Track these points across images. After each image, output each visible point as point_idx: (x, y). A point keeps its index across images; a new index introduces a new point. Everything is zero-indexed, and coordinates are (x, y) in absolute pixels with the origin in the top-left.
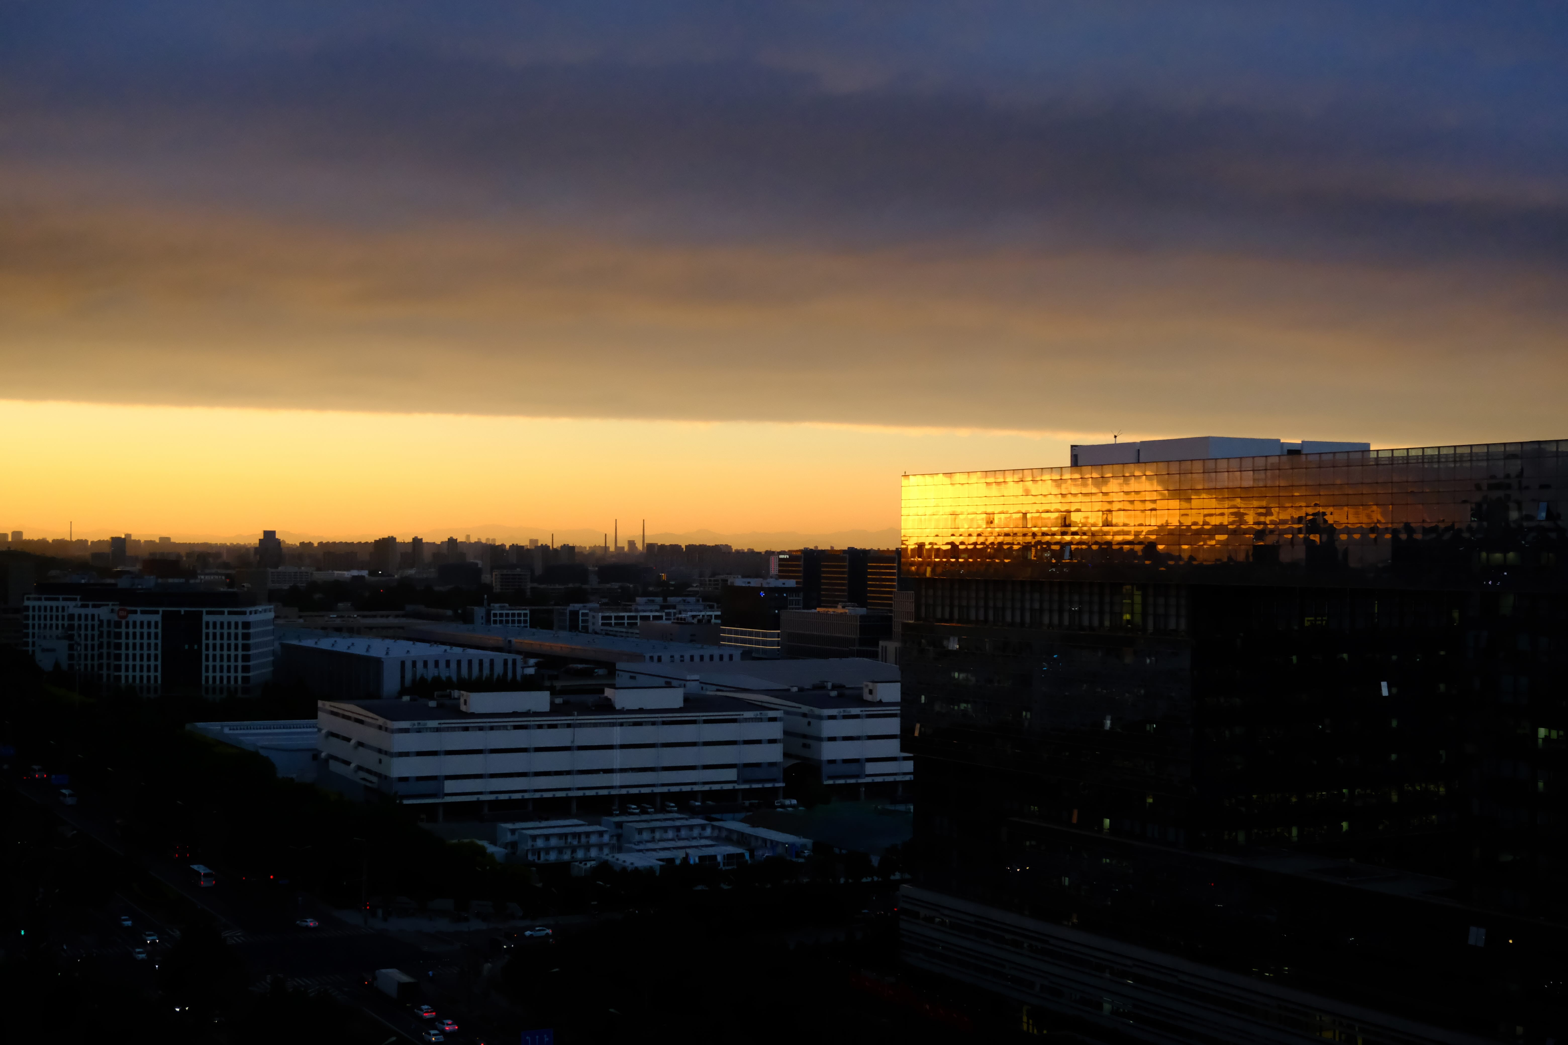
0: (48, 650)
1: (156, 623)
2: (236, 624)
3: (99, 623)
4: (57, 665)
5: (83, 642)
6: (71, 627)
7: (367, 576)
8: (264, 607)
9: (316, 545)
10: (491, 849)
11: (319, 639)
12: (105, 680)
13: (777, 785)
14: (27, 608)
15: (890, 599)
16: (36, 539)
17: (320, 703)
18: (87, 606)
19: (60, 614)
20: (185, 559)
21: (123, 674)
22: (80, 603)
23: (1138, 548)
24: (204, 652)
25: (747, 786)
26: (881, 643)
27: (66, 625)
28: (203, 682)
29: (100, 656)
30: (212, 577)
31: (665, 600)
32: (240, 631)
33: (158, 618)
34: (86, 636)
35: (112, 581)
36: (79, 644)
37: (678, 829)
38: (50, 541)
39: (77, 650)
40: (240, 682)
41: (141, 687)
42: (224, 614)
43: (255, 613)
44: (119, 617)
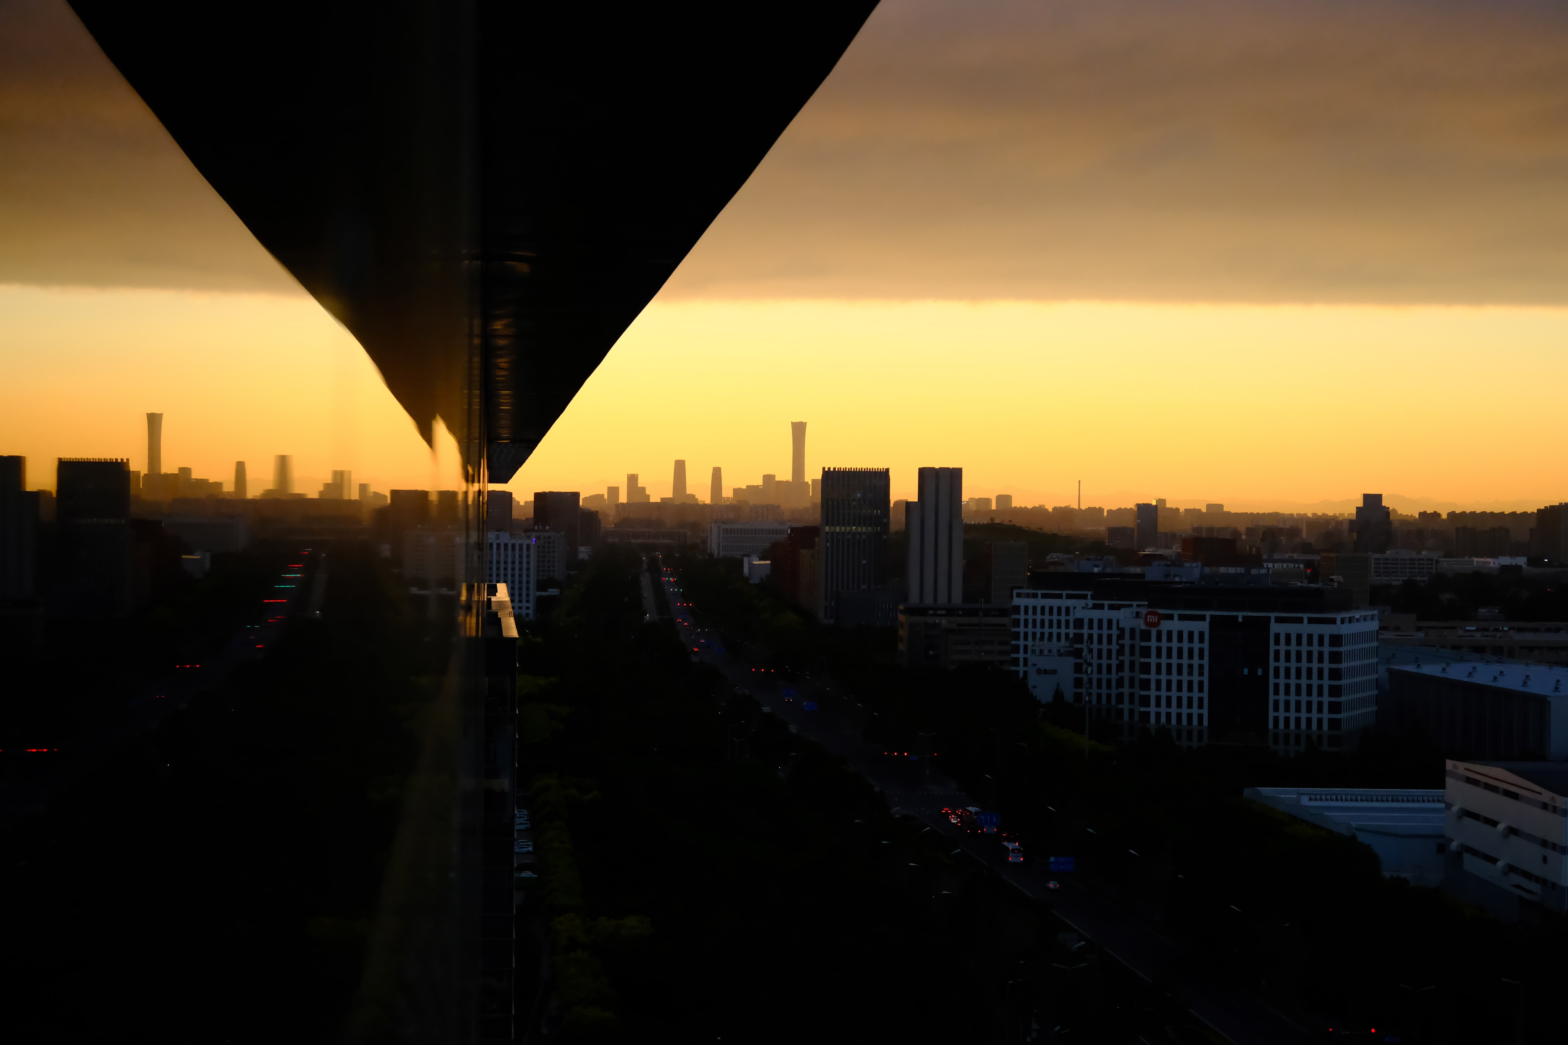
0: (1046, 672)
1: (1201, 634)
3: (1118, 632)
4: (1058, 695)
5: (1095, 662)
6: (1079, 638)
7: (1524, 566)
8: (1364, 613)
9: (1444, 516)
11: (1448, 664)
12: (1126, 717)
14: (1017, 609)
16: (1030, 506)
17: (1449, 764)
18: (1101, 607)
19: (1063, 618)
20: (1244, 536)
21: (1152, 709)
22: (1091, 603)
24: (1272, 680)
27: (1071, 636)
28: (1271, 725)
29: (1120, 683)
30: (1285, 565)
32: (1327, 649)
33: (1204, 626)
34: (1100, 651)
35: (1138, 570)
36: (1090, 664)
38: (1050, 510)
39: (1086, 672)
40: (1325, 727)
41: (1179, 732)
42: (1302, 622)
43: (1350, 622)
44: (1147, 624)
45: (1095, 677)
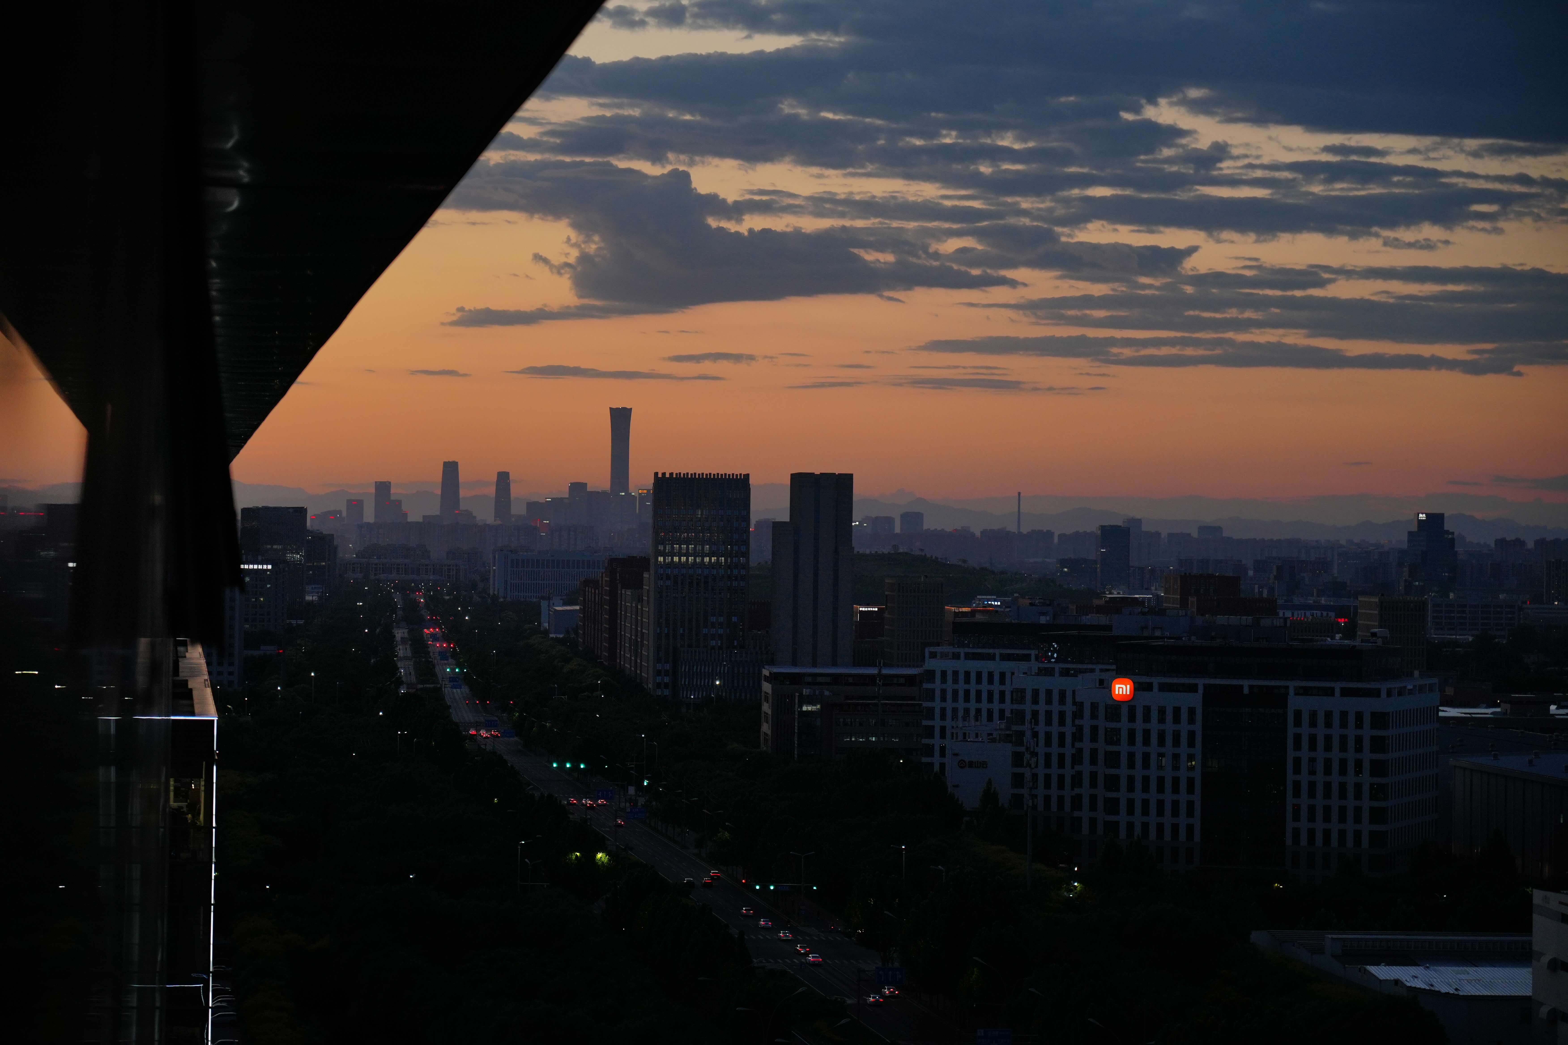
0: (971, 764)
1: (1192, 711)
2: (1359, 717)
3: (1074, 708)
4: (989, 796)
5: (1041, 750)
6: (1019, 717)
9: (1530, 545)
12: (1086, 829)
14: (930, 675)
16: (949, 528)
17: (1538, 896)
18: (1050, 672)
19: (996, 688)
20: (1251, 573)
21: (1122, 818)
22: (1035, 666)
27: (1008, 714)
28: (1289, 841)
29: (1077, 780)
30: (1308, 613)
32: (1367, 732)
33: (1195, 700)
34: (1048, 736)
35: (1103, 620)
36: (1036, 754)
38: (978, 533)
39: (1029, 765)
40: (1365, 842)
41: (1160, 847)
42: (1333, 695)
43: (1400, 694)
45: (1041, 771)
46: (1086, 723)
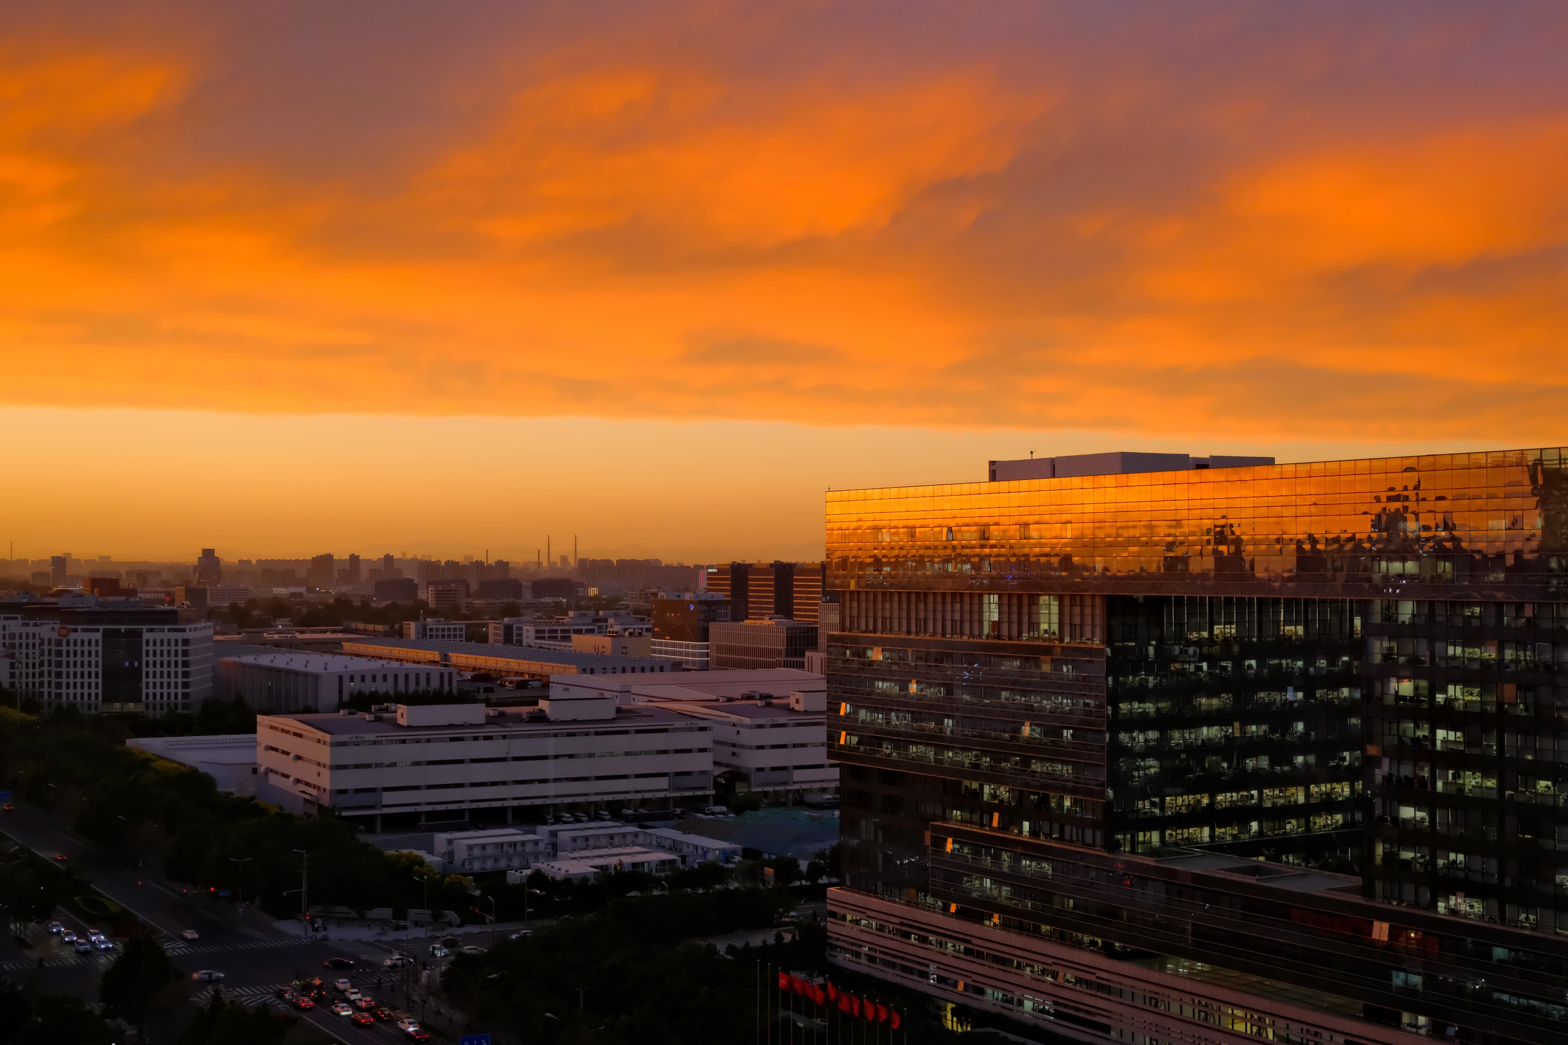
1: (97, 641)
2: (176, 641)
3: (40, 641)
5: (24, 661)
6: (13, 646)
7: (305, 593)
8: (203, 624)
9: (254, 562)
10: (428, 858)
11: (258, 655)
12: (46, 697)
13: (707, 793)
15: (816, 611)
17: (259, 718)
18: (27, 625)
20: (124, 577)
21: (64, 691)
23: (1055, 560)
24: (144, 669)
25: (678, 794)
26: (807, 654)
27: (7, 645)
28: (144, 698)
29: (41, 674)
30: (152, 595)
31: (597, 614)
32: (180, 648)
33: (99, 636)
34: (27, 654)
35: (54, 600)
36: (21, 663)
37: (612, 837)
39: (18, 668)
40: (180, 697)
41: (82, 704)
42: (164, 631)
43: (195, 630)
44: (60, 635)
45: (24, 671)
46: (46, 647)
